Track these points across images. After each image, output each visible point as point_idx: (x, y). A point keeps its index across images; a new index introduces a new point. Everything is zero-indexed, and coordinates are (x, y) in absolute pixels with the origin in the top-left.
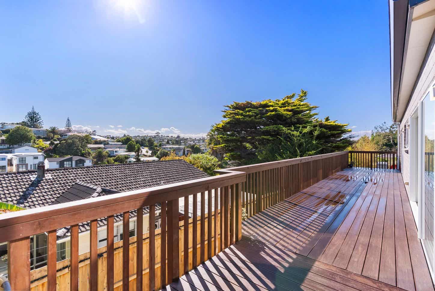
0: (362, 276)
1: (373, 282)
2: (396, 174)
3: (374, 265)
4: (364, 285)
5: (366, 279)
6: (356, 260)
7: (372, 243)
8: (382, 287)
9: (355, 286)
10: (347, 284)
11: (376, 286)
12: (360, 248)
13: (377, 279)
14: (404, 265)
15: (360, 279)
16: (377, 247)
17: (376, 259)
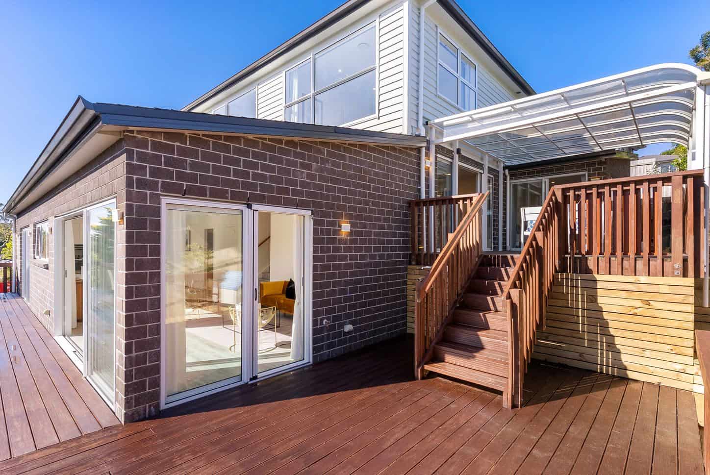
0: (37, 450)
1: (56, 447)
2: (13, 300)
3: (46, 432)
4: (46, 457)
5: (45, 450)
6: (19, 439)
7: (28, 408)
8: (67, 445)
9: (35, 465)
10: (25, 470)
11: (61, 449)
12: (16, 423)
13: (58, 442)
14: (80, 412)
15: (36, 456)
16: (39, 409)
17: (46, 423)
